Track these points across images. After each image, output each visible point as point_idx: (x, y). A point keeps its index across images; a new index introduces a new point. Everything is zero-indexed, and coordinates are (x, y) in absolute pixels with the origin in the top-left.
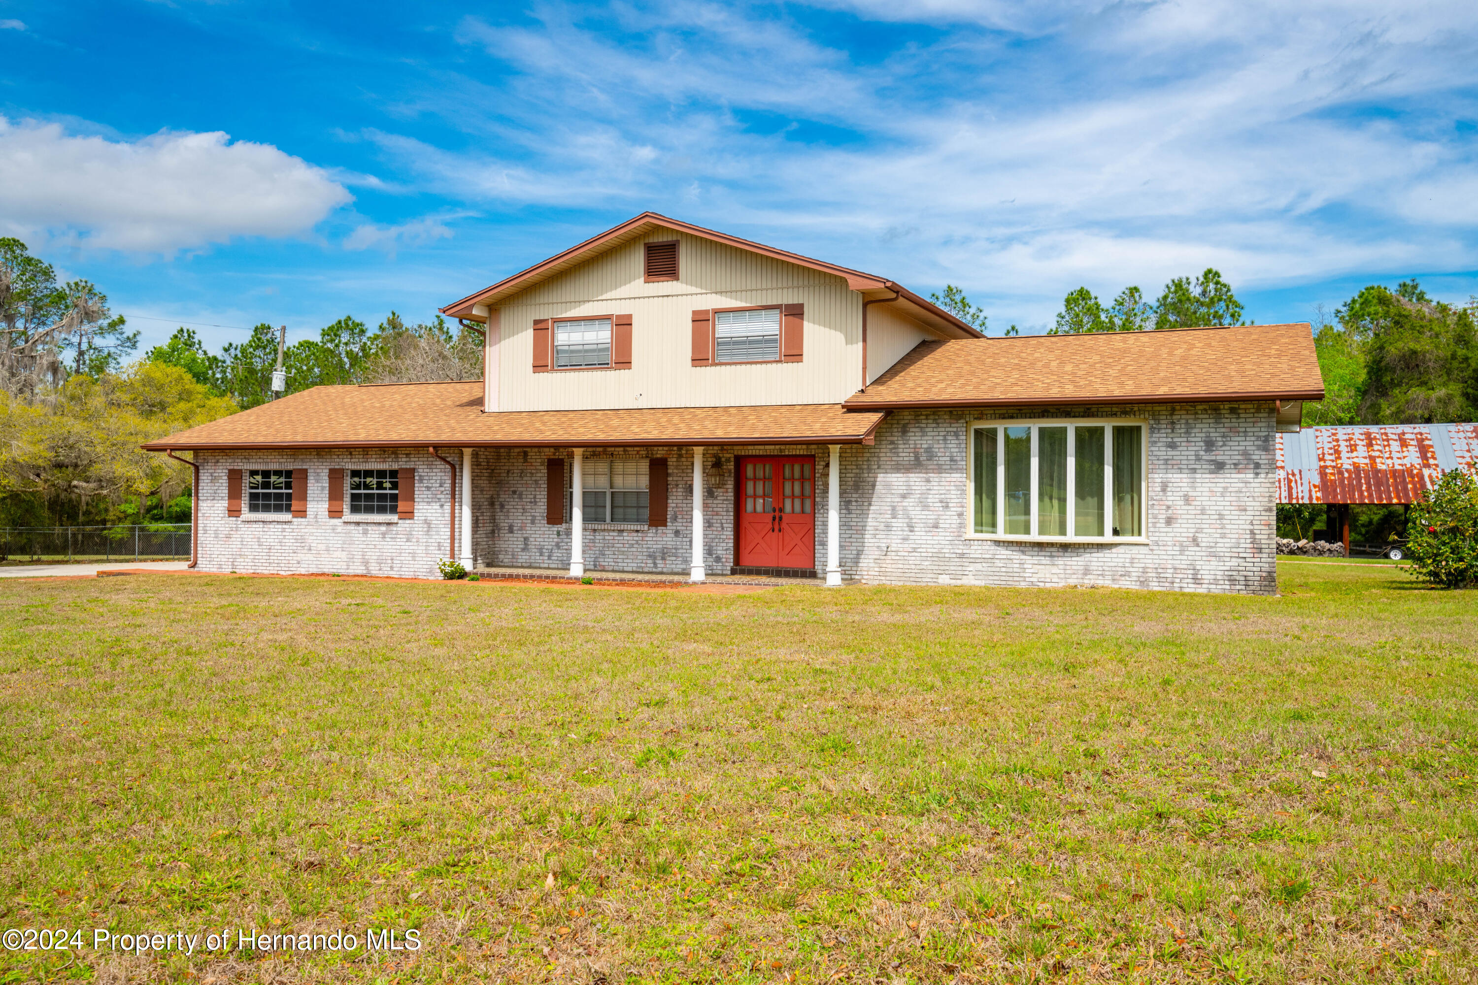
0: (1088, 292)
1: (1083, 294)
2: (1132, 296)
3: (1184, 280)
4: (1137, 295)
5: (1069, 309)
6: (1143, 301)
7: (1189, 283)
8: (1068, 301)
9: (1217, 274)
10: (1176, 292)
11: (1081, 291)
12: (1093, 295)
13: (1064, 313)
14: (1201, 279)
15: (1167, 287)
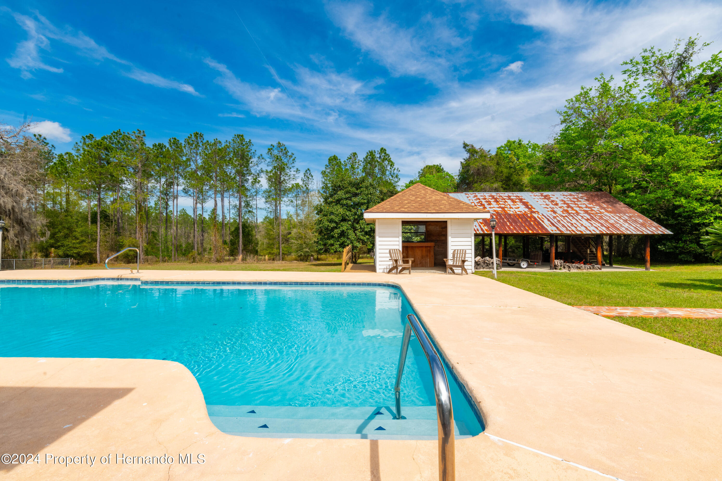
0: (337, 157)
1: (335, 158)
2: (354, 156)
3: (373, 151)
4: (356, 156)
5: (329, 163)
6: (358, 159)
7: (375, 152)
8: (329, 160)
9: (385, 150)
10: (370, 155)
11: (334, 156)
12: (339, 158)
13: (328, 165)
14: (379, 151)
15: (367, 153)
